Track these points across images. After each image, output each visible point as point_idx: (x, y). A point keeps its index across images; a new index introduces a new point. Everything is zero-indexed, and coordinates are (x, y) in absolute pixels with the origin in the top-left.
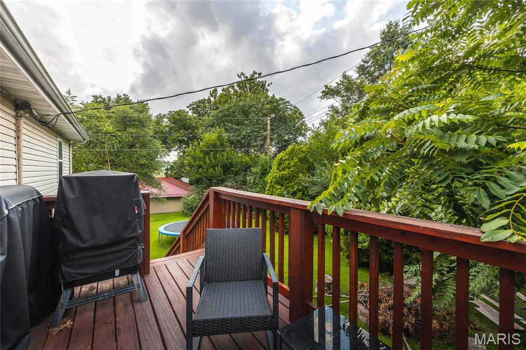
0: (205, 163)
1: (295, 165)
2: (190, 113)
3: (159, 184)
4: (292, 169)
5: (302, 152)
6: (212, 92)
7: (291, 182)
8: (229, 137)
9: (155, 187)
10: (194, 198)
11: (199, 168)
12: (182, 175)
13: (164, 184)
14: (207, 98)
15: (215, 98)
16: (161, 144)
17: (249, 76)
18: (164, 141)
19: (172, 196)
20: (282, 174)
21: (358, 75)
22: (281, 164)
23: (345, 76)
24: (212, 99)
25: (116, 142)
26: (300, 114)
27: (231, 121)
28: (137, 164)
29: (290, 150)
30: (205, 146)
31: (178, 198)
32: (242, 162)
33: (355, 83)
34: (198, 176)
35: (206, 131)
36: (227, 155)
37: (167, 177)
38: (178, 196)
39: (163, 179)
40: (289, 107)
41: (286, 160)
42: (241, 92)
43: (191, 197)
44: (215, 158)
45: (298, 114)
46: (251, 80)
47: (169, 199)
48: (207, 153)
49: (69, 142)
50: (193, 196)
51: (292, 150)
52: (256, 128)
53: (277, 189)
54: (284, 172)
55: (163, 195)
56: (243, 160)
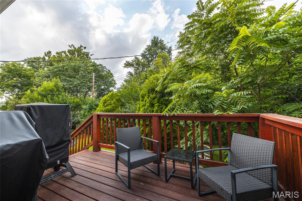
1: (114, 103)
2: (25, 66)
4: (113, 105)
5: (117, 96)
6: (46, 53)
8: (64, 85)
14: (42, 57)
15: (49, 58)
17: (77, 47)
20: (107, 108)
21: (142, 58)
22: (105, 103)
23: (136, 58)
24: (47, 58)
26: (111, 74)
27: (64, 75)
29: (111, 95)
30: (43, 91)
32: (74, 102)
33: (141, 62)
36: (63, 97)
40: (105, 70)
41: (108, 100)
42: (71, 57)
45: (110, 75)
46: (79, 50)
48: (44, 96)
51: (112, 95)
52: (84, 80)
54: (108, 107)
56: (75, 101)
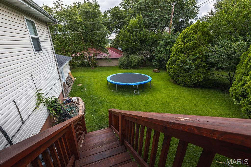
0: (130, 39)
1: (198, 38)
2: (121, 8)
3: (107, 51)
4: (196, 41)
5: (204, 27)
7: (193, 52)
8: (145, 21)
9: (105, 53)
10: (124, 59)
11: (127, 42)
12: (118, 46)
13: (110, 51)
16: (107, 28)
18: (108, 27)
19: (114, 58)
22: (186, 37)
25: (84, 28)
28: (96, 41)
30: (130, 28)
31: (117, 59)
32: (152, 38)
34: (127, 47)
35: (130, 18)
36: (143, 33)
37: (111, 47)
38: (116, 57)
39: (109, 48)
41: (191, 34)
43: (123, 59)
44: (136, 36)
47: (112, 59)
48: (131, 33)
49: (47, 24)
50: (124, 58)
51: (197, 26)
53: (180, 56)
54: (189, 44)
55: (109, 57)
56: (153, 36)
